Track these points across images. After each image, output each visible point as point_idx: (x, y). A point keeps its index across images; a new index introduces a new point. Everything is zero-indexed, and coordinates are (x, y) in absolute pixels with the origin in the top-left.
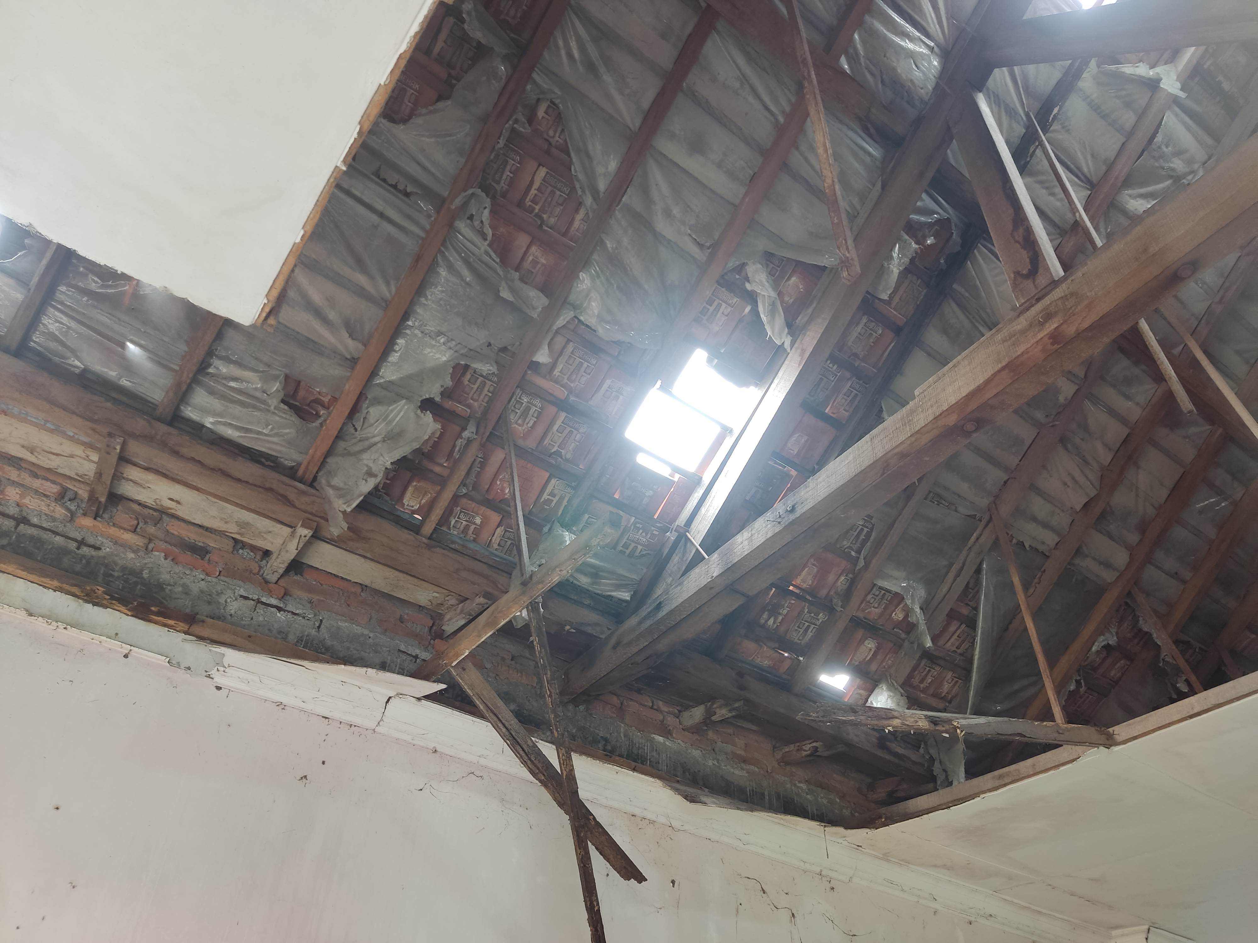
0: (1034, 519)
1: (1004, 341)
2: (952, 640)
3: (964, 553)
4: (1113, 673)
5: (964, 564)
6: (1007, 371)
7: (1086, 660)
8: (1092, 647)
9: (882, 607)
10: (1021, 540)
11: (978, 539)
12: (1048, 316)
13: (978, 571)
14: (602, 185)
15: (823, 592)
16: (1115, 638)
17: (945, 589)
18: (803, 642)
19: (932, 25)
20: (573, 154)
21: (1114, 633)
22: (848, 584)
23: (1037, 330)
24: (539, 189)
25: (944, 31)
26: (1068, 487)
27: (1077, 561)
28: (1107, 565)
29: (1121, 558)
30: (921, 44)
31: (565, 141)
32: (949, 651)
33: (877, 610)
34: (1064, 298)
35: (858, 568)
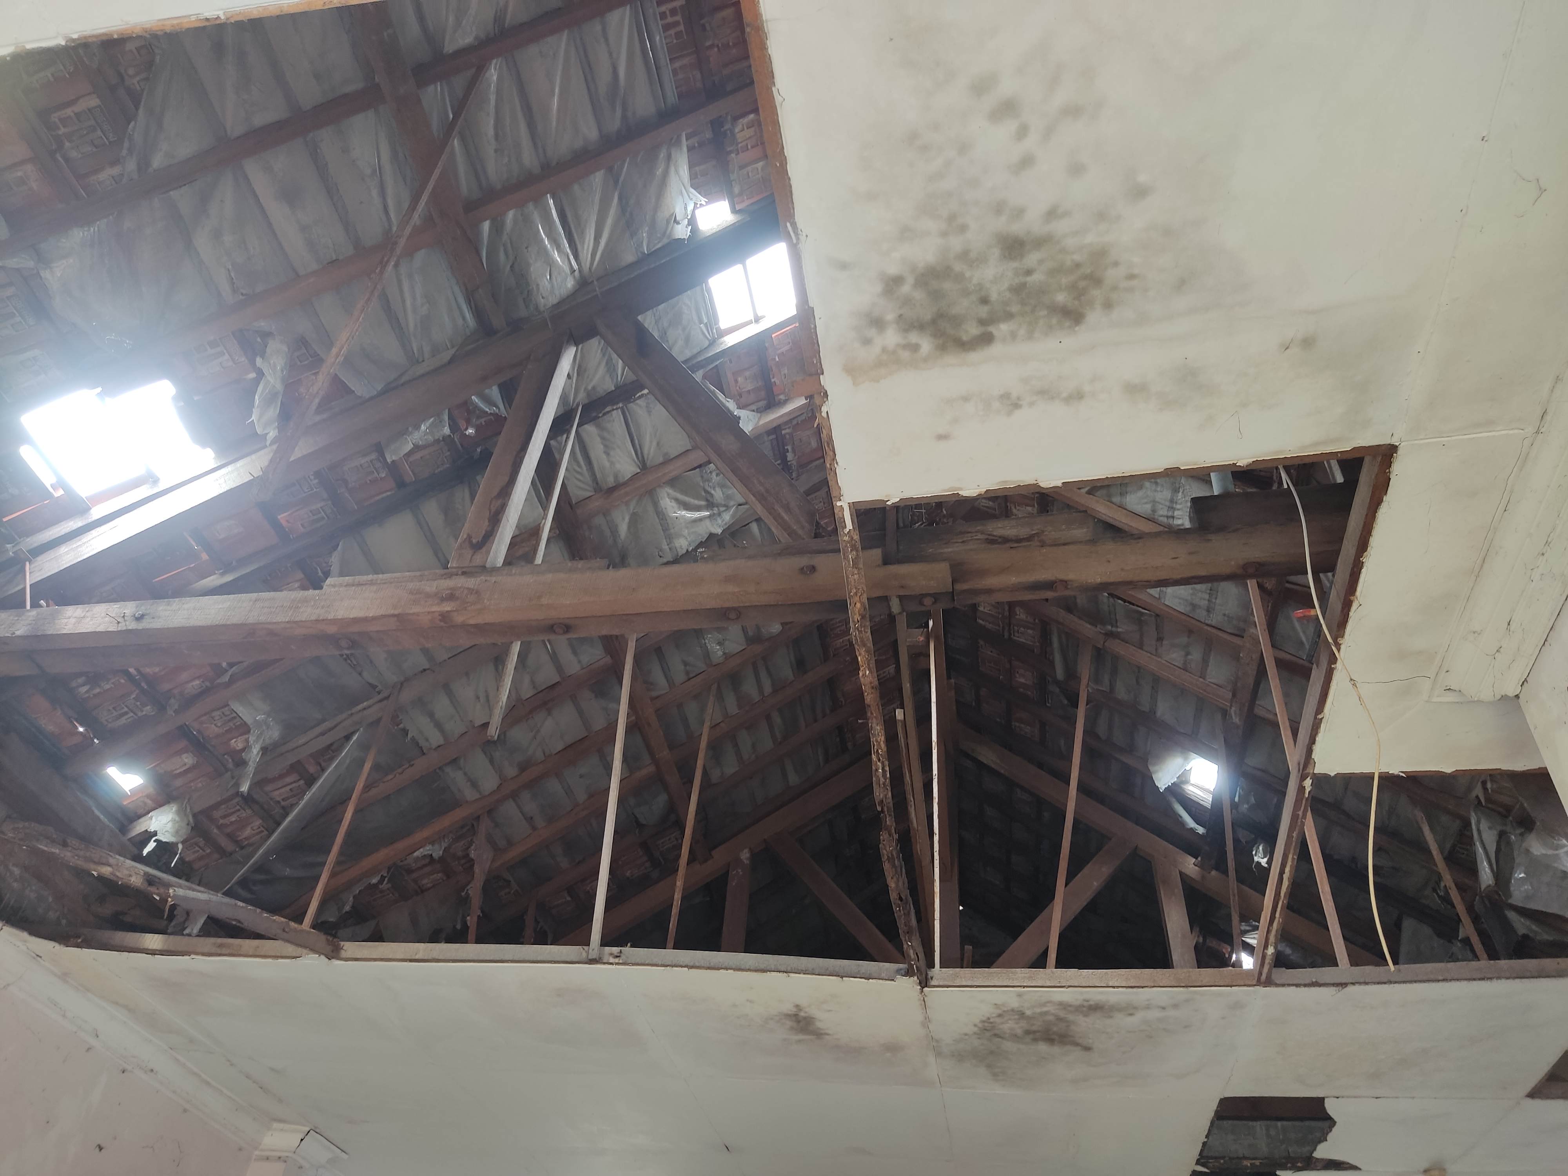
0: (431, 715)
1: (411, 593)
2: (283, 790)
3: (344, 715)
4: (425, 881)
5: (335, 726)
6: (396, 619)
7: (402, 861)
8: (415, 851)
9: (225, 729)
10: (407, 728)
11: (365, 709)
12: (451, 597)
13: (348, 738)
14: (158, 161)
15: (166, 686)
16: (441, 853)
17: (302, 741)
18: (110, 725)
19: (585, 251)
20: (141, 111)
21: (443, 848)
22: (199, 690)
23: (436, 602)
24: (77, 115)
25: (593, 265)
26: (479, 701)
27: (448, 769)
28: (474, 785)
29: (489, 783)
30: (566, 260)
31: (143, 90)
32: (271, 799)
33: (216, 729)
34: (471, 591)
35: (219, 681)
